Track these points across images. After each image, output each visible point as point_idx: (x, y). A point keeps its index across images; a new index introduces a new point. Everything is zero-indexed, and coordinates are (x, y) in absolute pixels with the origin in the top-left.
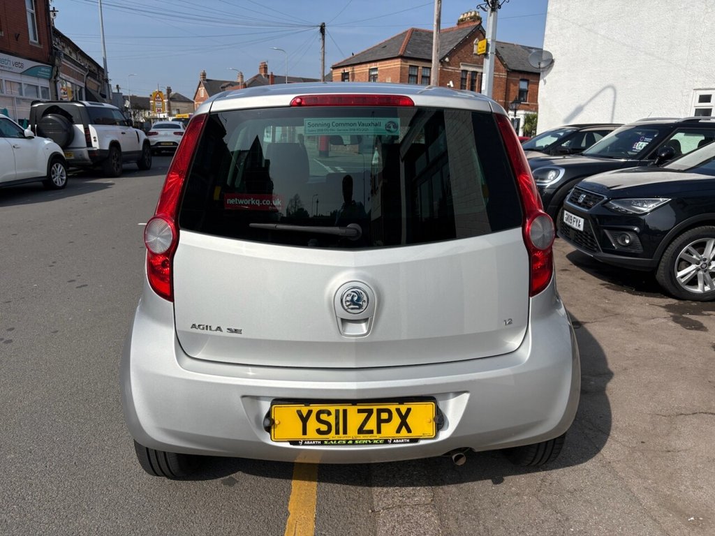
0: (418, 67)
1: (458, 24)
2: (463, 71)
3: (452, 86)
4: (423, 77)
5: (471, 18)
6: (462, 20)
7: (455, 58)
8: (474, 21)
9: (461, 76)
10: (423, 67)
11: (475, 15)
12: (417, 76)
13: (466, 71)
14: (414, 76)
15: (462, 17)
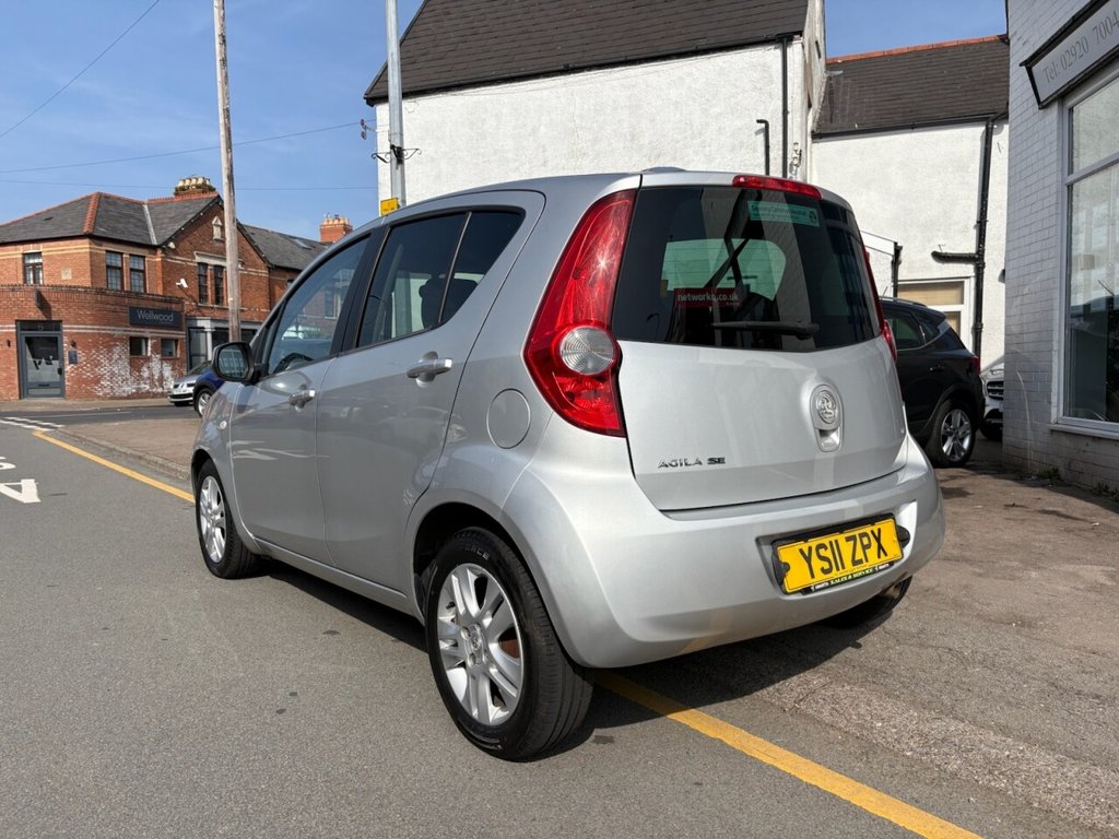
0: (122, 254)
1: (176, 194)
2: (199, 263)
3: (185, 286)
4: (132, 270)
5: (198, 187)
6: (183, 189)
7: (185, 244)
8: (203, 192)
9: (197, 272)
10: (131, 255)
11: (204, 184)
12: (121, 269)
13: (206, 265)
14: (116, 268)
15: (181, 184)
